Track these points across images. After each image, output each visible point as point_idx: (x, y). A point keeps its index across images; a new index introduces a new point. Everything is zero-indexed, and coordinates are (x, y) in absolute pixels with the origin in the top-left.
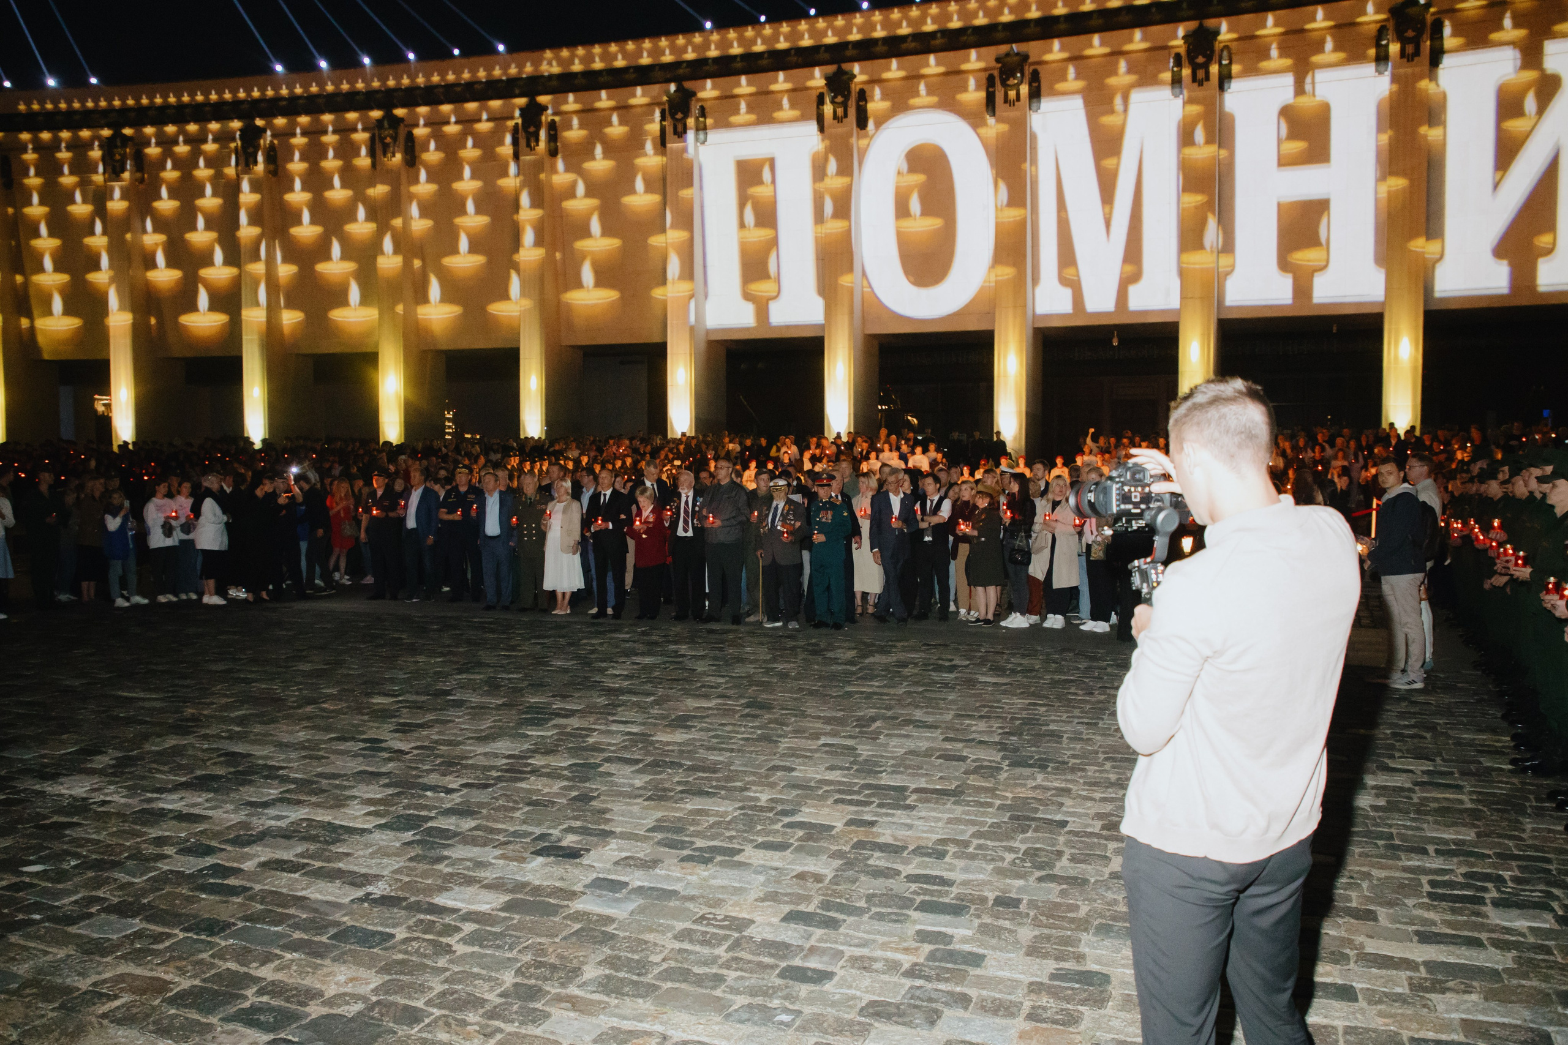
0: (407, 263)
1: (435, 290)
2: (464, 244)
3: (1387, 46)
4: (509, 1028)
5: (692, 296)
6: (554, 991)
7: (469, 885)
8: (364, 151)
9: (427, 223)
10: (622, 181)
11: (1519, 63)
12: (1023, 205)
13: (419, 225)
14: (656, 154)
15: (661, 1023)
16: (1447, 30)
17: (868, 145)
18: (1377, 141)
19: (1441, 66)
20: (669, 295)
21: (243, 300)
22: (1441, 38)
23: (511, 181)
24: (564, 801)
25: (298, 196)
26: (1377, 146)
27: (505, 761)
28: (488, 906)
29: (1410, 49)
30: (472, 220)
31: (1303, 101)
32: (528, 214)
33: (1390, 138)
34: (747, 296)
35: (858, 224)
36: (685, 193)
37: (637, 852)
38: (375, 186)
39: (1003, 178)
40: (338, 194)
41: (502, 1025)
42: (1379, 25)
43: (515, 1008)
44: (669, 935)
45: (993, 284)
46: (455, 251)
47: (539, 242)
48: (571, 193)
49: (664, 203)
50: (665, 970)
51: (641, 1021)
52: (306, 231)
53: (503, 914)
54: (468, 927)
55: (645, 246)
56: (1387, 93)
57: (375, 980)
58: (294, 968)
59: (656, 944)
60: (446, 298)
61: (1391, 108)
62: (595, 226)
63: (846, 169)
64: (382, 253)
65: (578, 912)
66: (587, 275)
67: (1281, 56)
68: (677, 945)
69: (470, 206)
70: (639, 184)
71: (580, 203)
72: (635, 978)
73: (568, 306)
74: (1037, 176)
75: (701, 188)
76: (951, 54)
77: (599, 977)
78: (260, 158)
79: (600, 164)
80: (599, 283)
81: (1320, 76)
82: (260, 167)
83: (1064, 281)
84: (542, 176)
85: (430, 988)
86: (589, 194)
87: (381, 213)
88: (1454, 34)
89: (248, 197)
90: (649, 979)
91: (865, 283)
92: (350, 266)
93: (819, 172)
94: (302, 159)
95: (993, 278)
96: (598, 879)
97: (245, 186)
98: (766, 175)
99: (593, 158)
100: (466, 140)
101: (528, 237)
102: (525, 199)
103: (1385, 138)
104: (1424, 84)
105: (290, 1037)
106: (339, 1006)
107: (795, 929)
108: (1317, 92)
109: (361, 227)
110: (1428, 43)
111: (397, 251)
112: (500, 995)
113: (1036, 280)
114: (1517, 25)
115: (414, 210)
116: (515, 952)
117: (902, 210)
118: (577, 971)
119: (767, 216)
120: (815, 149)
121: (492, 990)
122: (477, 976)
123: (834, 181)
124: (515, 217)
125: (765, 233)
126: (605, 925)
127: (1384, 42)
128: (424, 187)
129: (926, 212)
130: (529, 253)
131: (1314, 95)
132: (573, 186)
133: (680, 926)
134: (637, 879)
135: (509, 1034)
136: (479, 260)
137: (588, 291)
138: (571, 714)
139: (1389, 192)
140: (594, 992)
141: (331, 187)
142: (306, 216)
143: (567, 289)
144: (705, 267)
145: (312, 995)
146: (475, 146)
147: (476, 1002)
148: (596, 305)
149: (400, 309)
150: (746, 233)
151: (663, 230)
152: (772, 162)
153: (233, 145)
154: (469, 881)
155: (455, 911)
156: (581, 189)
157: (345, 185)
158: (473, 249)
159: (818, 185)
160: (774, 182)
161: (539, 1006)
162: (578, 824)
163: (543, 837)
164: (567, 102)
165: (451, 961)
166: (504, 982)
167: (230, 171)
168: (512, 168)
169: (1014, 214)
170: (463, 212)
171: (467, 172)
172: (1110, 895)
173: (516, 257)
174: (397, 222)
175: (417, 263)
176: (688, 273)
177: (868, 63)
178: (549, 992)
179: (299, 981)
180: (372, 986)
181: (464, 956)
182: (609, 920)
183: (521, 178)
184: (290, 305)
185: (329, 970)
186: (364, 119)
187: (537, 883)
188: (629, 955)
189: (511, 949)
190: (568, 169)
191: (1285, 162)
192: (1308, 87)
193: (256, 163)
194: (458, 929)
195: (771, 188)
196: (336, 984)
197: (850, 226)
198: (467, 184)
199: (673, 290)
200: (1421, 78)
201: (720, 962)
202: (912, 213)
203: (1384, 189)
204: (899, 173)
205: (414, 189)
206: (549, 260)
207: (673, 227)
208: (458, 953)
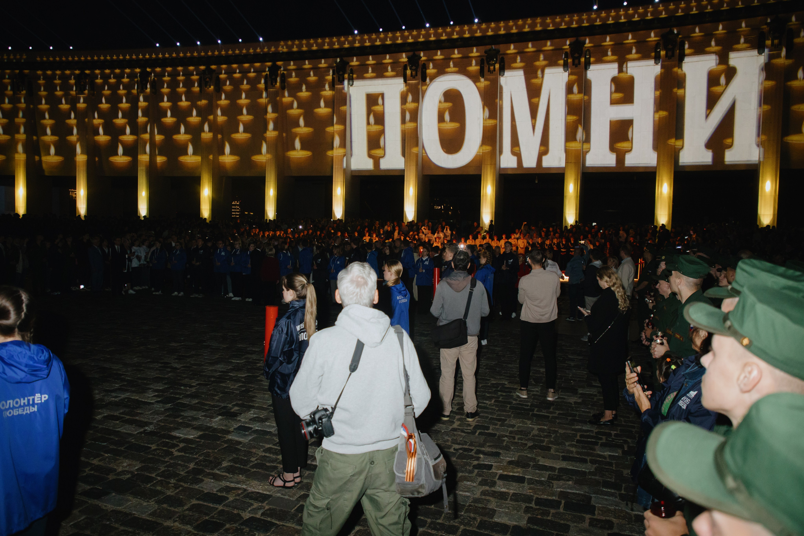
0: (215, 136)
1: (227, 149)
2: (241, 128)
3: (660, 52)
4: (186, 485)
5: (344, 155)
6: (208, 471)
7: (187, 428)
8: (196, 85)
9: (224, 118)
10: (314, 102)
11: (718, 61)
12: (495, 118)
13: (221, 119)
14: (330, 90)
15: (246, 485)
16: (687, 46)
17: (426, 89)
18: (655, 94)
19: (684, 62)
20: (334, 154)
21: (139, 151)
22: (684, 49)
23: (263, 100)
24: (238, 392)
25: (166, 104)
26: (655, 97)
27: (219, 374)
28: (192, 436)
29: (670, 53)
30: (245, 117)
31: (622, 75)
32: (271, 115)
33: (660, 93)
34: (370, 156)
35: (421, 125)
36: (343, 108)
37: (261, 415)
38: (201, 101)
39: (487, 106)
40: (184, 103)
41: (183, 484)
42: (656, 42)
43: (191, 477)
44: (262, 450)
45: (481, 154)
46: (237, 131)
47: (275, 129)
48: (291, 106)
49: (333, 112)
50: (255, 464)
51: (238, 484)
52: (169, 119)
53: (198, 440)
54: (182, 445)
55: (325, 132)
56: (660, 73)
57: (137, 465)
58: (107, 460)
59: (255, 453)
60: (232, 153)
61: (661, 79)
62: (302, 122)
63: (416, 99)
64: (204, 131)
65: (228, 440)
66: (298, 144)
67: (612, 55)
68: (264, 454)
69: (245, 111)
70: (322, 104)
71: (295, 111)
72: (242, 467)
73: (289, 158)
74: (502, 105)
75: (350, 106)
76: (465, 49)
77: (228, 466)
78: (148, 86)
79: (304, 94)
80: (303, 148)
81: (630, 64)
82: (148, 90)
83: (513, 153)
84: (278, 98)
85: (160, 469)
86: (299, 107)
87: (204, 113)
88: (689, 48)
89: (142, 103)
90: (248, 467)
91: (424, 152)
92: (188, 137)
93: (404, 100)
94: (167, 87)
95: (481, 151)
96: (241, 426)
97: (141, 99)
98: (380, 101)
99: (301, 91)
100: (243, 81)
101: (271, 126)
102: (270, 109)
103: (658, 93)
104: (676, 69)
105: (99, 487)
106: (121, 475)
107: (313, 449)
108: (628, 72)
109: (194, 119)
110: (678, 51)
111: (210, 131)
112: (186, 473)
113: (501, 152)
114: (717, 45)
115: (219, 112)
116: (197, 455)
117: (441, 119)
118: (220, 464)
119: (380, 119)
120: (402, 90)
121: (182, 471)
122: (180, 465)
123: (410, 105)
124: (265, 116)
125: (378, 128)
126: (238, 445)
127: (658, 50)
128: (224, 102)
129: (452, 120)
130: (271, 133)
131: (627, 73)
132: (292, 103)
133: (268, 446)
134: (256, 426)
135: (186, 488)
136: (248, 135)
137: (298, 151)
138: (254, 352)
139: (659, 118)
140: (224, 472)
141: (181, 100)
142: (169, 113)
143: (288, 150)
144: (351, 142)
145: (112, 470)
146: (247, 84)
147: (175, 475)
148: (301, 158)
149: (211, 157)
150: (370, 127)
151: (333, 125)
152: (383, 95)
153: (136, 80)
154: (188, 426)
155: (179, 438)
156: (295, 105)
157: (187, 100)
158: (245, 131)
159: (403, 106)
160: (383, 104)
161: (200, 477)
162: (241, 402)
163: (225, 407)
164: (290, 65)
165: (171, 459)
166: (189, 467)
167: (135, 92)
168: (264, 95)
169: (491, 122)
170: (242, 114)
171: (244, 96)
172: (447, 438)
173: (265, 135)
174: (211, 117)
175: (220, 136)
176: (343, 144)
177: (426, 52)
178: (206, 472)
179: (108, 465)
180: (136, 468)
181: (178, 457)
182: (240, 443)
183: (268, 99)
184: (160, 154)
185: (121, 461)
186: (197, 69)
187: (216, 427)
188: (243, 458)
189: (196, 454)
190: (289, 96)
191: (613, 102)
192: (624, 69)
193: (146, 88)
194: (178, 446)
195: (382, 107)
196: (123, 466)
197: (417, 125)
198: (243, 101)
199: (337, 152)
200: (675, 67)
201: (278, 461)
202: (446, 120)
203: (657, 116)
204: (440, 102)
205: (219, 102)
206: (280, 137)
207: (336, 123)
208: (175, 455)
